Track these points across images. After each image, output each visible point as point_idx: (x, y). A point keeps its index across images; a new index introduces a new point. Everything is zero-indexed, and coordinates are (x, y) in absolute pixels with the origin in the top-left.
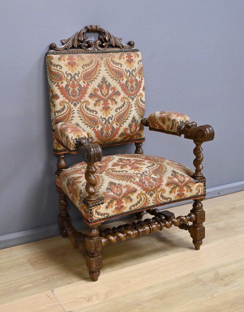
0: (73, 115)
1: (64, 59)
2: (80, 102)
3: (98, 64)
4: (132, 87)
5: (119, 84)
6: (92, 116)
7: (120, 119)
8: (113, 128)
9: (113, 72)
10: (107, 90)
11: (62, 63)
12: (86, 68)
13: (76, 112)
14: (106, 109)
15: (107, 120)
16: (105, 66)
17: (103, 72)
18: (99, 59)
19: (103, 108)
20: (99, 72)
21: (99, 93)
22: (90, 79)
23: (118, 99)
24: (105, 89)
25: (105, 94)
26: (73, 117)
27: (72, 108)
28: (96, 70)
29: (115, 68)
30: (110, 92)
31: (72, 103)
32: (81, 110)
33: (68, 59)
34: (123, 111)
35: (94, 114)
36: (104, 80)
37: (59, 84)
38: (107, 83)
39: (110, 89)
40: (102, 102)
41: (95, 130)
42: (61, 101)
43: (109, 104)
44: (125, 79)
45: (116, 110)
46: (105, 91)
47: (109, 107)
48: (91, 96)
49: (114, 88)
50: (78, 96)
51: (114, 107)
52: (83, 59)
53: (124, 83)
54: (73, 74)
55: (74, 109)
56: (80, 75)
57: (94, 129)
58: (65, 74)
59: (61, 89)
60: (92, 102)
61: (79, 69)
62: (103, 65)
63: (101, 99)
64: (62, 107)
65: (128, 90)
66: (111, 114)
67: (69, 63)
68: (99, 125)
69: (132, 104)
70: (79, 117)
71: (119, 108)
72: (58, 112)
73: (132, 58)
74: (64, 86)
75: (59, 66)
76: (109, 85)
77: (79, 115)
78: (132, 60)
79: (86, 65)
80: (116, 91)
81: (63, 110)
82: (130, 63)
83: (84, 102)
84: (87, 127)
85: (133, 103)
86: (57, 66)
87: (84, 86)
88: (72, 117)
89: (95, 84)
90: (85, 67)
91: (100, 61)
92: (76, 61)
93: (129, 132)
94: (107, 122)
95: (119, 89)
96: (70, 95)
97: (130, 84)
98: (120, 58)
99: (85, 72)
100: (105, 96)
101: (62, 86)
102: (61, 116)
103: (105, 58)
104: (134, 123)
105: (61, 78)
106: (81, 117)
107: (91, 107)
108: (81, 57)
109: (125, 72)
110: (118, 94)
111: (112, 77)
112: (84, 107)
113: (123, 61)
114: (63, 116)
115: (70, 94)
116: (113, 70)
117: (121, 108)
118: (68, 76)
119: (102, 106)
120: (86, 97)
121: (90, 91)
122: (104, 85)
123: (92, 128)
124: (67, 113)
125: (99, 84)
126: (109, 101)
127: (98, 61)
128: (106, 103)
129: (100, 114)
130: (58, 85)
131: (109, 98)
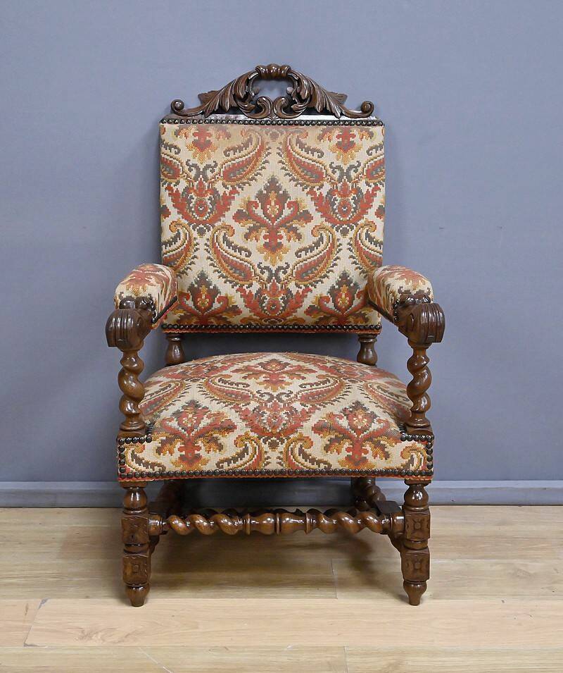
0: (196, 254)
1: (185, 134)
2: (213, 226)
3: (262, 149)
4: (345, 204)
5: (309, 196)
6: (238, 260)
7: (308, 274)
8: (288, 292)
9: (297, 167)
10: (278, 206)
11: (181, 142)
12: (232, 156)
13: (202, 247)
14: (273, 247)
15: (274, 272)
16: (279, 154)
17: (273, 167)
18: (267, 138)
19: (266, 245)
20: (264, 165)
21: (259, 211)
22: (241, 179)
23: (306, 229)
24: (273, 204)
25: (273, 216)
26: (195, 257)
27: (195, 239)
28: (257, 160)
29: (303, 159)
30: (287, 212)
31: (194, 229)
32: (214, 244)
33: (195, 135)
34: (315, 258)
35: (243, 256)
36: (273, 184)
37: (172, 185)
38: (281, 192)
39: (286, 204)
40: (264, 232)
41: (244, 290)
42: (173, 222)
43: (281, 237)
44: (327, 187)
45: (296, 254)
46: (273, 208)
47: (280, 245)
48: (239, 216)
49: (296, 205)
50: (209, 213)
51: (295, 245)
52: (229, 136)
53: (324, 195)
54: (202, 167)
55: (197, 241)
56: (217, 170)
57: (241, 290)
58: (184, 164)
59: (175, 196)
60: (240, 229)
61: (217, 157)
62: (274, 151)
63: (264, 224)
64: (173, 235)
65: (334, 210)
66: (284, 261)
67: (196, 144)
68: (254, 282)
69: (340, 244)
70: (209, 258)
71: (306, 250)
72: (166, 244)
73: (351, 139)
74: (181, 191)
75: (175, 147)
76: (286, 195)
77: (209, 255)
78: (352, 145)
79: (234, 150)
80: (302, 211)
81: (175, 240)
82: (345, 151)
83: (222, 228)
84: (225, 282)
85: (345, 241)
86: (171, 146)
87: (225, 193)
88: (193, 258)
89: (250, 192)
90: (232, 152)
91: (268, 143)
92: (213, 139)
93: (330, 305)
94: (274, 278)
95: (309, 206)
96: (193, 209)
97: (339, 199)
98: (320, 138)
99: (229, 163)
100: (273, 220)
101: (177, 191)
102: (171, 253)
103: (284, 136)
104: (344, 288)
105: (176, 174)
106: (212, 260)
107: (237, 239)
108: (224, 130)
109: (330, 171)
110: (307, 217)
111: (293, 179)
112: (221, 239)
113: (325, 146)
114: (174, 252)
115: (192, 207)
116: (299, 162)
117: (312, 249)
118: (190, 170)
119: (262, 241)
120: (228, 218)
121: (236, 205)
122: (273, 195)
123: (236, 285)
124: (182, 247)
125: (261, 192)
126: (282, 232)
127: (262, 142)
128: (273, 235)
129: (257, 258)
130: (169, 188)
131: (282, 224)
